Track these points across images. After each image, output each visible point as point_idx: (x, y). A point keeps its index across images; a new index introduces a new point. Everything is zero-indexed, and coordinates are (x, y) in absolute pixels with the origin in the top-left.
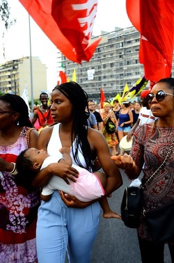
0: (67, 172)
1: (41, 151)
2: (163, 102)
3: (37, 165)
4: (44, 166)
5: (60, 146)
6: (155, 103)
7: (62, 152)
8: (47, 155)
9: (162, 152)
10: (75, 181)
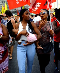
0: (26, 33)
1: (17, 29)
3: (16, 33)
4: (18, 33)
7: (23, 29)
8: (19, 30)
10: (28, 36)
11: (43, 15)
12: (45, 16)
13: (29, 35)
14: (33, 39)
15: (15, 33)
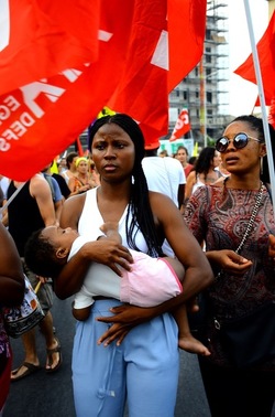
0: (114, 252)
2: (245, 150)
3: (62, 252)
4: (74, 250)
5: (100, 222)
6: (232, 150)
8: (77, 235)
9: (238, 229)
10: (128, 269)
11: (236, 154)
12: (246, 155)
13: (131, 262)
14: (154, 284)
15: (53, 252)
